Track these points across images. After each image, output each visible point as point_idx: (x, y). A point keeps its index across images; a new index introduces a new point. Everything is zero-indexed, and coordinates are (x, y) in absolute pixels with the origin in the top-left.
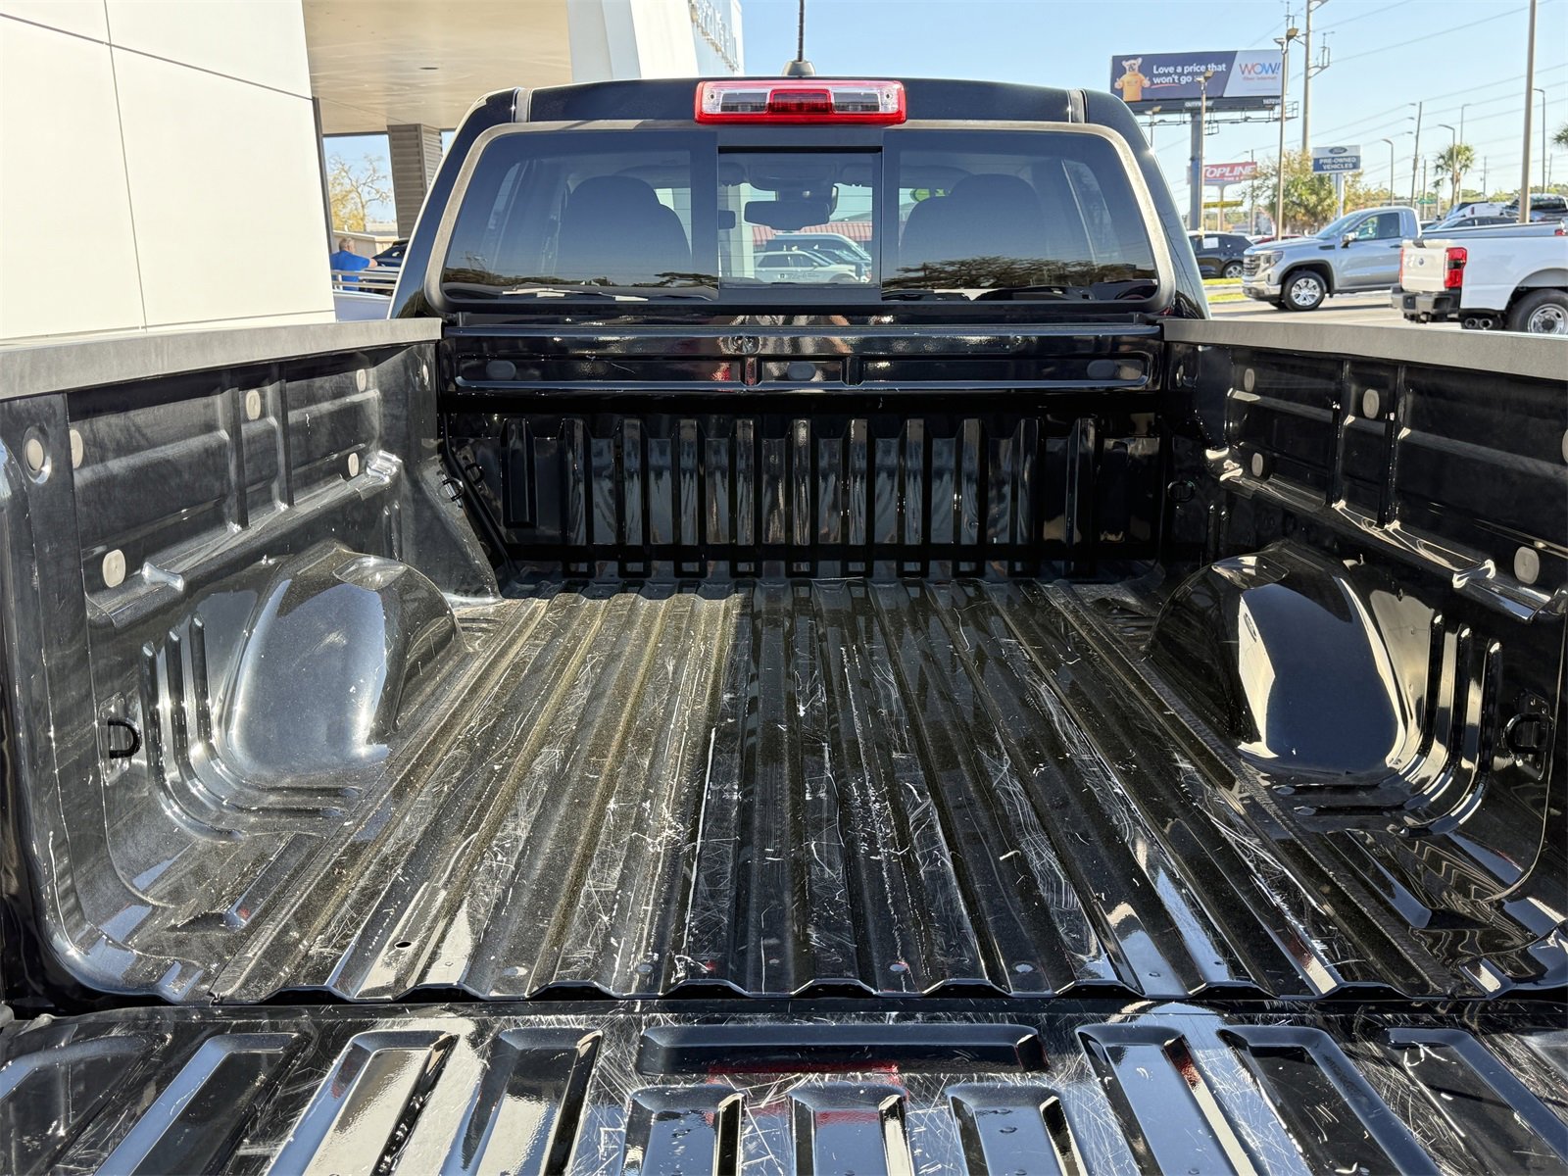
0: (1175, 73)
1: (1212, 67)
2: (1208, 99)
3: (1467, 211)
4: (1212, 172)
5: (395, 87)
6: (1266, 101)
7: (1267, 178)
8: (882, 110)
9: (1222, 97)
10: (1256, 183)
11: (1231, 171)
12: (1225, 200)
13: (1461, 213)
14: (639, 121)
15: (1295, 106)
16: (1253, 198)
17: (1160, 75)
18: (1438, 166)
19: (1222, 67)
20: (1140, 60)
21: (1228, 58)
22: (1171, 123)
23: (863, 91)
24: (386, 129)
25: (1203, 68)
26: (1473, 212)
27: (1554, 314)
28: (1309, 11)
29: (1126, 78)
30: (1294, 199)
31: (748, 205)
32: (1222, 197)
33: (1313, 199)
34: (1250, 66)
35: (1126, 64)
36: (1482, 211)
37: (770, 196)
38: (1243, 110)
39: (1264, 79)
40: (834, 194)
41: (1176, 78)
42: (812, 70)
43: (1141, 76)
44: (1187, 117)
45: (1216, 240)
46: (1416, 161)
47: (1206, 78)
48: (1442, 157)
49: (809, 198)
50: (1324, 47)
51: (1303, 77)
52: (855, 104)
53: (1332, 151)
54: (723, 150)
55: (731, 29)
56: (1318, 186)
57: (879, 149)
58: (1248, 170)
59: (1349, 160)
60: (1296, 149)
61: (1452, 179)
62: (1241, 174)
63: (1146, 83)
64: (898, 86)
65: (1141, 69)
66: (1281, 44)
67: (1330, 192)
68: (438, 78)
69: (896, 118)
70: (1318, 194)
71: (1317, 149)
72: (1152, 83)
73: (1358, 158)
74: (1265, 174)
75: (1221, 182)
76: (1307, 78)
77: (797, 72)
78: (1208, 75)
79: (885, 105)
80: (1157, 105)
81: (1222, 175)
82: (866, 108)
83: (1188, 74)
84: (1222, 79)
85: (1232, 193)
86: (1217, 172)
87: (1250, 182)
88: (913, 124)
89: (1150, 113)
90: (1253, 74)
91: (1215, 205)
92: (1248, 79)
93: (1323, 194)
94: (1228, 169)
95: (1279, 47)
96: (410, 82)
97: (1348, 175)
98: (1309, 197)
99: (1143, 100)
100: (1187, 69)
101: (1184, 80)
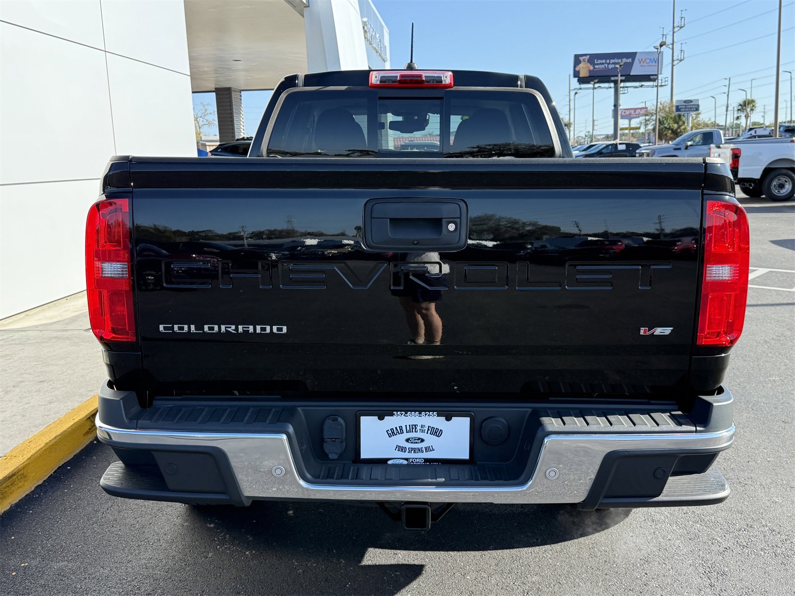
0: (606, 63)
1: (624, 60)
2: (621, 76)
3: (753, 132)
4: (625, 112)
5: (220, 69)
6: (652, 77)
7: (652, 116)
8: (443, 83)
9: (629, 75)
10: (647, 118)
11: (635, 112)
12: (632, 126)
13: (750, 133)
14: (347, 87)
15: (667, 79)
16: (646, 125)
17: (598, 64)
18: (738, 110)
19: (630, 60)
20: (588, 57)
21: (633, 55)
22: (604, 88)
23: (436, 75)
24: (214, 90)
25: (620, 61)
26: (756, 132)
27: (784, 180)
28: (674, 32)
29: (581, 65)
30: (666, 126)
31: (391, 122)
32: (630, 124)
33: (676, 126)
34: (643, 60)
35: (581, 58)
36: (760, 132)
37: (400, 119)
38: (640, 81)
39: (651, 66)
40: (427, 118)
41: (606, 65)
42: (416, 67)
43: (589, 64)
44: (612, 85)
45: (624, 146)
46: (727, 107)
47: (620, 66)
48: (740, 105)
49: (417, 120)
50: (682, 50)
51: (671, 65)
52: (433, 80)
53: (685, 102)
54: (380, 98)
55: (383, 41)
56: (678, 119)
57: (442, 98)
58: (643, 111)
59: (693, 106)
60: (668, 101)
61: (746, 116)
62: (639, 113)
63: (591, 68)
64: (450, 73)
65: (589, 61)
66: (657, 49)
67: (684, 123)
68: (240, 65)
69: (449, 86)
70: (678, 123)
71: (677, 101)
72: (594, 68)
73: (698, 105)
74: (651, 114)
75: (629, 117)
76: (673, 66)
77: (410, 67)
78: (622, 64)
79: (445, 81)
80: (596, 79)
81: (630, 114)
82: (437, 82)
83: (613, 63)
84: (630, 66)
85: (635, 123)
86: (628, 112)
87: (644, 117)
88: (456, 88)
89: (593, 83)
90: (645, 64)
91: (626, 129)
92: (642, 66)
93: (681, 123)
94: (633, 111)
95: (656, 50)
96: (227, 67)
97: (693, 114)
98: (673, 125)
99: (589, 77)
100: (612, 61)
101: (611, 66)
